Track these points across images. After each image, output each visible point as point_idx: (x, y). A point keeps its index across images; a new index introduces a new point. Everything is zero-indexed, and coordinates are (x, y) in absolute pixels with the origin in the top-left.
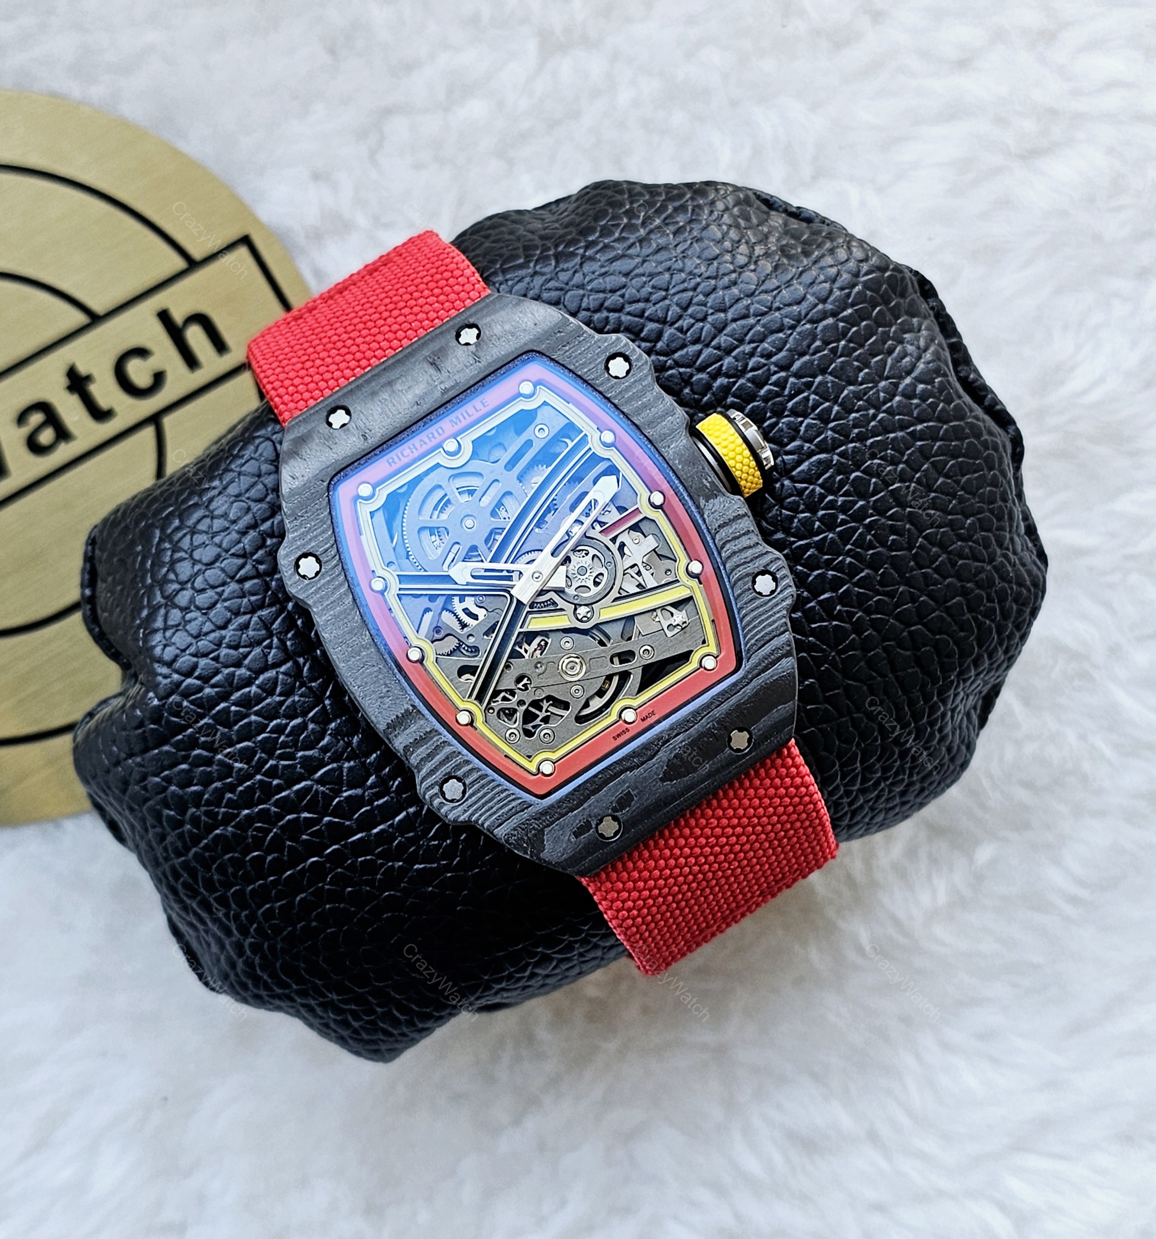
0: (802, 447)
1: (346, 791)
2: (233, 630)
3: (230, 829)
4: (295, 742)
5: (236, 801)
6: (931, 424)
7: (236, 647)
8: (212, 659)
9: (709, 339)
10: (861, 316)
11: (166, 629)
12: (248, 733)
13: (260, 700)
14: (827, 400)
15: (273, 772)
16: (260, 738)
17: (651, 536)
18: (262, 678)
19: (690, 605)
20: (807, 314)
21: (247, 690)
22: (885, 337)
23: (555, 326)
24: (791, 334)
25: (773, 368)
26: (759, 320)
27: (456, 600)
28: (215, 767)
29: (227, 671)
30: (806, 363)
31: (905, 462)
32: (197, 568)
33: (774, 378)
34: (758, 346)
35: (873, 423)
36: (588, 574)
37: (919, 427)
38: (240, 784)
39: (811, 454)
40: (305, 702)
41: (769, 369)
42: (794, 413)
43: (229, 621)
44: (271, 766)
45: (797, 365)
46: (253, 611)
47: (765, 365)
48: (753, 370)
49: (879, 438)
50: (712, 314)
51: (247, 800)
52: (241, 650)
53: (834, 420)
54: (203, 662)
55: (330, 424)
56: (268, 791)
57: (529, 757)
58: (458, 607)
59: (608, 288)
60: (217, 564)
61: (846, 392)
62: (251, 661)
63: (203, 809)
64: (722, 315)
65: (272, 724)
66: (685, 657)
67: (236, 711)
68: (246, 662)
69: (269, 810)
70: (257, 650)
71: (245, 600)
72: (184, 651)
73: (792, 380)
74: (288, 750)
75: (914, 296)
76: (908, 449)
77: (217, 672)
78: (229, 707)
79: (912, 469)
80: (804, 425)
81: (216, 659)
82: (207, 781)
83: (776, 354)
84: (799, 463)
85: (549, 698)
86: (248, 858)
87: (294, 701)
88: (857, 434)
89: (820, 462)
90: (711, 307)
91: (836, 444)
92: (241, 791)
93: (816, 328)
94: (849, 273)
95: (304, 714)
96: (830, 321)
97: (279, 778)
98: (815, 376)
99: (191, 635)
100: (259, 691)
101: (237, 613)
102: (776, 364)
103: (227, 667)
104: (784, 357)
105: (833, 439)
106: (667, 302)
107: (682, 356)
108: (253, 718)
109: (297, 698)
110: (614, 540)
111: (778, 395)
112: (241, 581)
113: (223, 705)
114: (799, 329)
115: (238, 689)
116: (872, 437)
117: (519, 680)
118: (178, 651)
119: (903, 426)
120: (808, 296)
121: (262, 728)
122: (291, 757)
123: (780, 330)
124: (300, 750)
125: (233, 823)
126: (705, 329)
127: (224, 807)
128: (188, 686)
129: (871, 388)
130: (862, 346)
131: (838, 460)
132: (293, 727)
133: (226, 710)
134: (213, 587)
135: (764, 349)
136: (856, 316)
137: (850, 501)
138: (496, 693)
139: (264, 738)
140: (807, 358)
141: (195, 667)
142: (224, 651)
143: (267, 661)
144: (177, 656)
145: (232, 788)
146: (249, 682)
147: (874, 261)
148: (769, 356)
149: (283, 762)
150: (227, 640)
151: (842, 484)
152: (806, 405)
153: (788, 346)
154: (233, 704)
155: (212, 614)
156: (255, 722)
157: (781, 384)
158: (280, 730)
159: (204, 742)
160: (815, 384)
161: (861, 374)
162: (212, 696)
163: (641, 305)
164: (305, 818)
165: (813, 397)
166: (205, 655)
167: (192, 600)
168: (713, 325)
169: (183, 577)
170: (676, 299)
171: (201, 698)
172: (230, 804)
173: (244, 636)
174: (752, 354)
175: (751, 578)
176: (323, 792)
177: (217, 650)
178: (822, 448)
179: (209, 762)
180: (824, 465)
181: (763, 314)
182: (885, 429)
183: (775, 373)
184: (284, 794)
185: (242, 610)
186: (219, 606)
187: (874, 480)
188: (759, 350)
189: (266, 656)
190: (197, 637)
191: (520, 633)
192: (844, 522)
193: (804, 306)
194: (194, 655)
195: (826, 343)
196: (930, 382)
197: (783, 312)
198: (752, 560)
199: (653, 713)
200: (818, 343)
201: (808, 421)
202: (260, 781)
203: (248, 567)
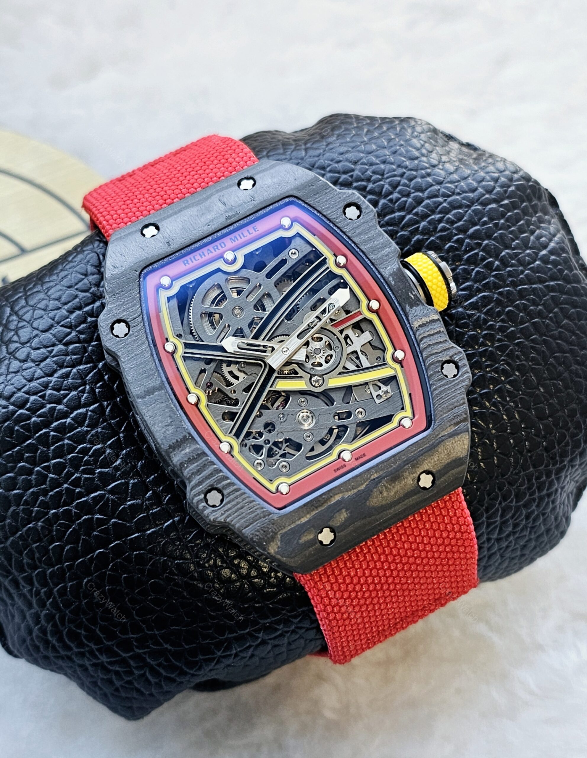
0: (473, 286)
1: (129, 501)
2: (58, 378)
3: (40, 524)
4: (96, 461)
5: (47, 502)
6: (559, 282)
7: (58, 390)
8: (40, 397)
9: (411, 209)
10: (514, 206)
11: (9, 373)
12: (60, 453)
13: (71, 428)
14: (491, 257)
15: (76, 483)
16: (70, 456)
17: (368, 332)
18: (76, 412)
19: (394, 382)
20: (478, 199)
21: (64, 421)
22: (528, 223)
23: (310, 181)
24: (467, 211)
25: (454, 231)
26: (445, 200)
27: (224, 365)
28: (34, 476)
29: (49, 406)
30: (476, 231)
31: (543, 304)
32: (36, 332)
33: (456, 238)
34: (444, 217)
35: (521, 276)
36: (322, 353)
37: (552, 283)
38: (51, 491)
39: (479, 291)
40: (105, 433)
41: (452, 232)
42: (469, 261)
43: (55, 371)
44: (76, 477)
45: (471, 231)
46: (73, 366)
47: (449, 229)
48: (442, 230)
49: (525, 287)
50: (413, 193)
51: (56, 502)
52: (62, 392)
53: (495, 270)
54: (32, 398)
55: (144, 235)
56: (71, 496)
57: (271, 481)
58: (225, 369)
59: (341, 170)
60: (51, 331)
61: (503, 253)
62: (68, 400)
63: (22, 507)
64: (420, 194)
65: (80, 447)
66: (388, 419)
67: (54, 435)
68: (65, 400)
69: (71, 510)
70: (74, 393)
71: (69, 357)
72: (19, 390)
73: (467, 240)
74: (89, 467)
75: (545, 203)
76: (545, 296)
77: (43, 406)
78: (49, 432)
79: (547, 311)
80: (475, 271)
81: (43, 397)
82: (28, 485)
83: (456, 223)
84: (470, 296)
85: (287, 441)
86: (51, 547)
87: (97, 432)
88: (511, 282)
89: (484, 297)
90: (413, 188)
91: (496, 286)
92: (51, 495)
93: (484, 209)
94: (506, 178)
95: (104, 442)
96: (494, 206)
97: (81, 487)
98: (483, 240)
99: (26, 379)
100: (72, 422)
101: (61, 366)
102: (457, 229)
103: (50, 403)
104: (462, 225)
105: (494, 283)
106: (382, 183)
107: (391, 219)
108: (66, 441)
109: (99, 430)
110: (341, 332)
111: (457, 249)
112: (67, 344)
113: (44, 431)
114: (473, 208)
115: (57, 420)
116: (520, 285)
117: (266, 425)
118: (15, 389)
119: (541, 281)
120: (479, 188)
121: (72, 450)
122: (92, 472)
123: (460, 207)
124: (99, 468)
125: (42, 520)
126: (408, 203)
127: (38, 507)
128: (21, 414)
129: (520, 253)
130: (514, 225)
131: (497, 298)
132: (95, 450)
133: (47, 434)
134: (46, 347)
135: (449, 218)
136: (511, 205)
137: (505, 326)
138: (248, 434)
139: (72, 457)
140: (477, 227)
141: (27, 400)
142: (49, 392)
143: (80, 401)
144: (14, 393)
145: (45, 493)
146: (65, 415)
147: (521, 173)
148: (452, 223)
149: (85, 476)
150: (51, 385)
151: (499, 314)
152: (476, 260)
153: (465, 218)
154: (52, 431)
155: (42, 364)
156: (68, 444)
157: (460, 242)
158: (85, 451)
159: (27, 457)
160: (483, 245)
161: (514, 243)
162: (38, 423)
163: (364, 183)
164: (97, 518)
165: (481, 253)
166: (35, 394)
167: (28, 356)
168: (414, 200)
169: (24, 339)
170: (388, 180)
171: (29, 424)
172: (43, 504)
173: (65, 382)
174: (440, 221)
175: (440, 364)
176: (113, 500)
177: (44, 391)
178: (486, 287)
179: (30, 472)
180: (487, 300)
181: (449, 196)
182: (529, 280)
183: (456, 235)
184: (83, 499)
185: (65, 364)
186: (48, 360)
187: (521, 314)
188: (445, 218)
189: (80, 398)
190: (30, 380)
191: (270, 391)
192: (499, 340)
193: (476, 193)
194: (27, 393)
195: (491, 219)
196: (559, 255)
197: (462, 196)
198: (441, 352)
199: (364, 455)
200: (485, 219)
201: (477, 269)
202: (67, 488)
203: (74, 334)
